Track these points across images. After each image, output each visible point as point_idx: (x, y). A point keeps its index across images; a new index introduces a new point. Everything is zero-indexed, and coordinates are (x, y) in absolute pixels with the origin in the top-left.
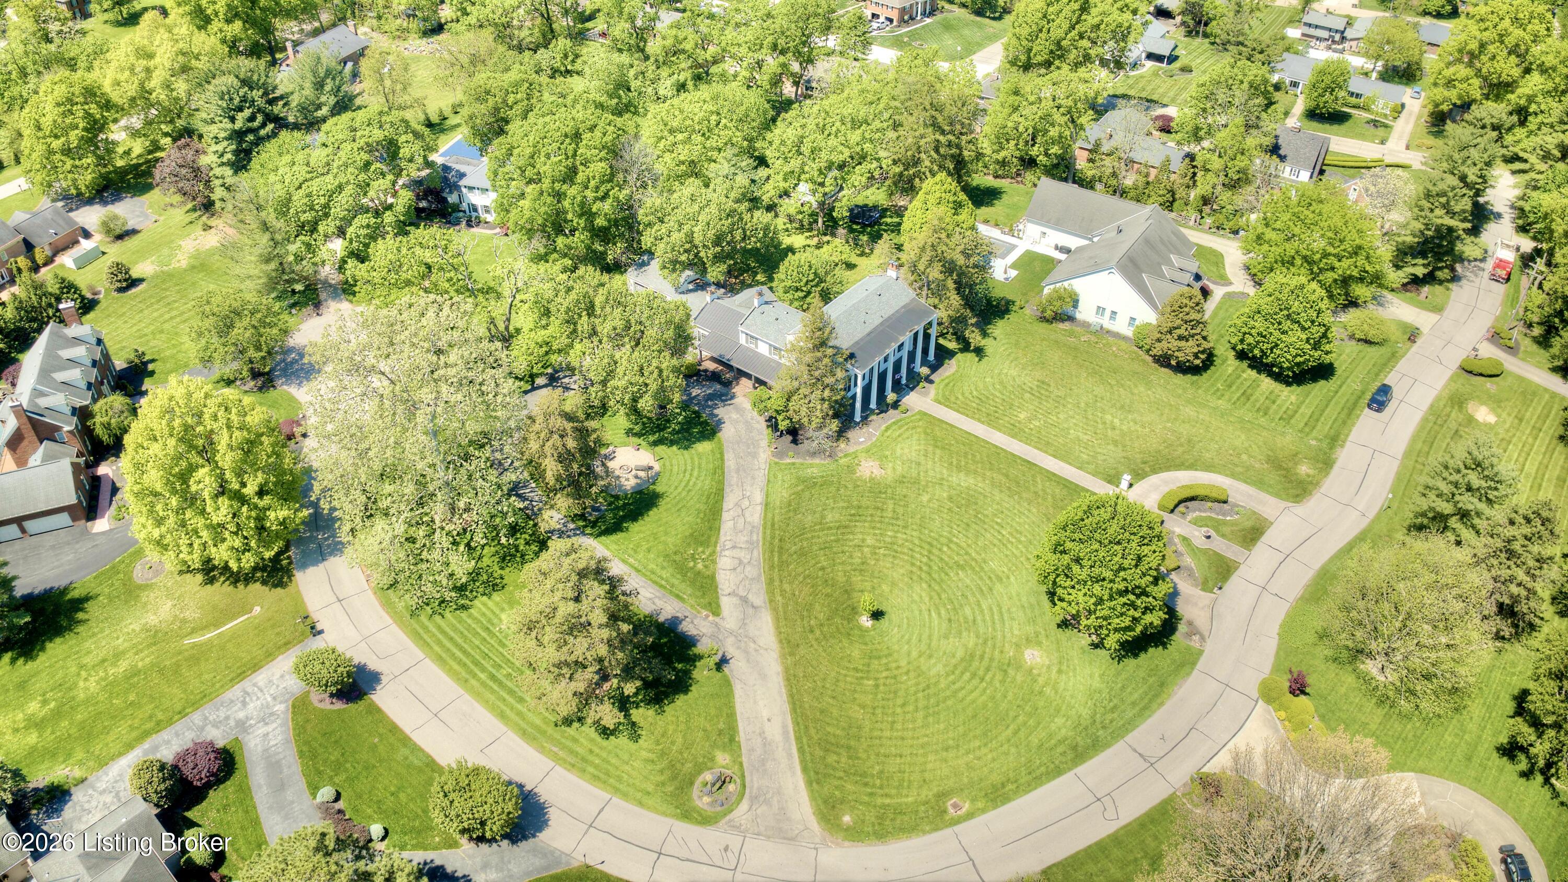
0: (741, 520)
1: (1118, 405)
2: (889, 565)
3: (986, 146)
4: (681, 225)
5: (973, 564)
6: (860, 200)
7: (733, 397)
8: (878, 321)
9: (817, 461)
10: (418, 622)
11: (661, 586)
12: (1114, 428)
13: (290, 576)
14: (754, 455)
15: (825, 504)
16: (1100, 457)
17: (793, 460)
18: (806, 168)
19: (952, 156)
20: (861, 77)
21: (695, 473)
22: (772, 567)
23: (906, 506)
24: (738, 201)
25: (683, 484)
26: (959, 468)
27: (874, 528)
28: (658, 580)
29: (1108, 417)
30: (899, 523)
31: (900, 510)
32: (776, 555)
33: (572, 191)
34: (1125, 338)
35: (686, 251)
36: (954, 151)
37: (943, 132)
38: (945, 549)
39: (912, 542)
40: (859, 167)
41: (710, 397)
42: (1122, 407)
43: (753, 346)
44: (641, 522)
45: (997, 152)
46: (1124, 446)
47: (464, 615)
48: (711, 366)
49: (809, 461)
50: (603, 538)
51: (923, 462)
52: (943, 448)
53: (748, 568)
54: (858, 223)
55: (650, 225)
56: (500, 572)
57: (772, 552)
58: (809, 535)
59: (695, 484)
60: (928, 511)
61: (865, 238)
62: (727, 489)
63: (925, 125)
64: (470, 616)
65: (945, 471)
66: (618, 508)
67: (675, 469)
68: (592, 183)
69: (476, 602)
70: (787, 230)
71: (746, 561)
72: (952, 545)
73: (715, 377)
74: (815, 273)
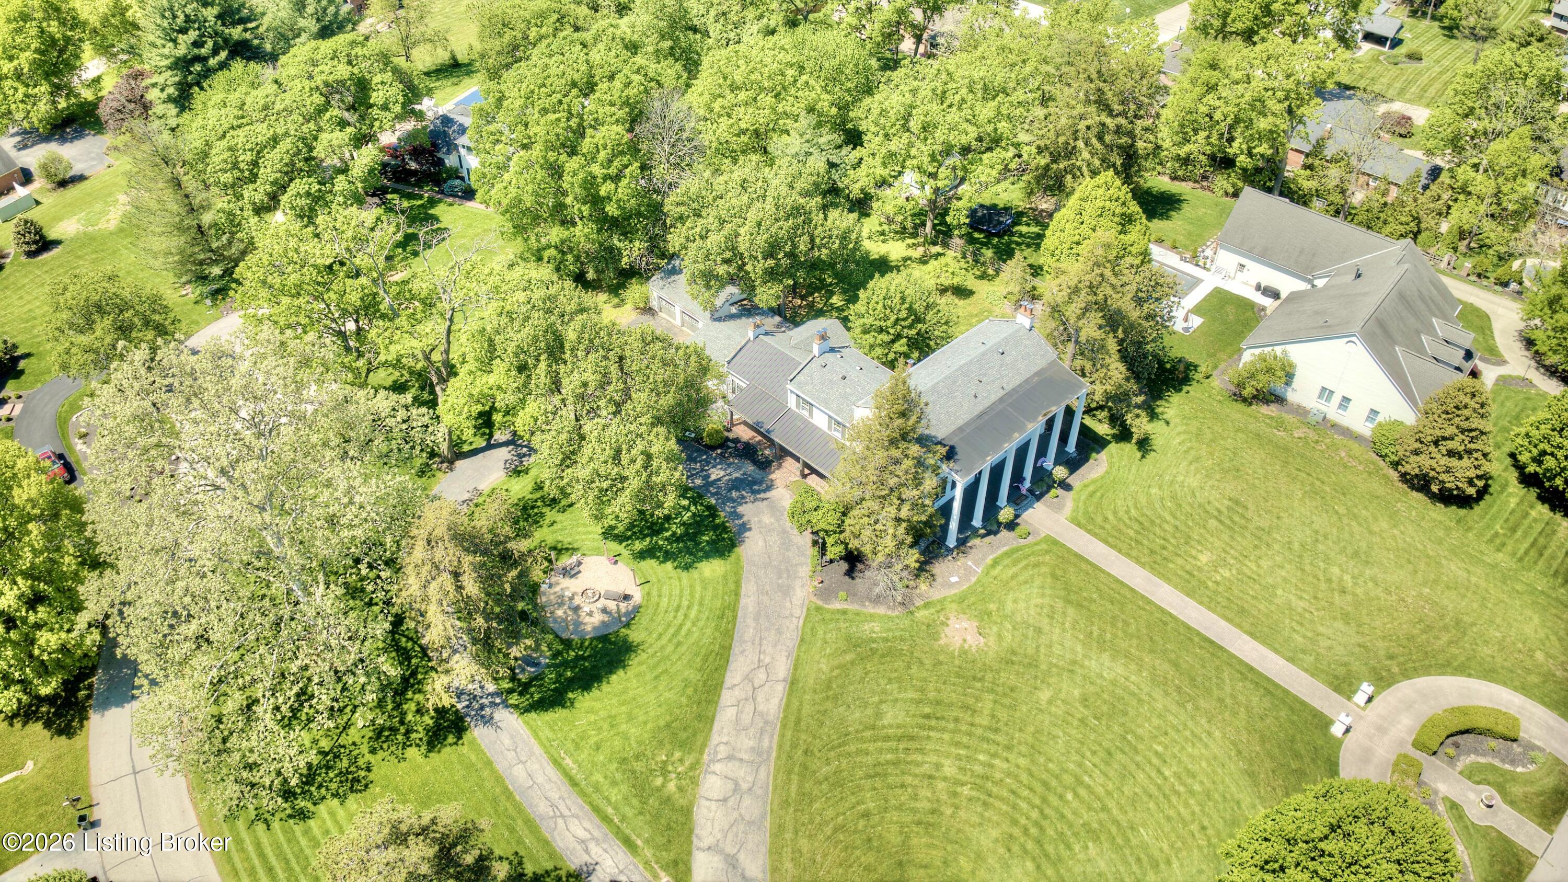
0: (749, 708)
1: (1349, 550)
2: (975, 819)
3: (1166, 138)
4: (722, 222)
5: (1114, 830)
6: (987, 198)
7: (769, 488)
8: (994, 397)
9: (881, 610)
10: (233, 829)
11: (606, 819)
12: (1343, 591)
13: (83, 718)
14: (786, 591)
15: (884, 692)
16: (1324, 643)
17: (845, 606)
18: (913, 152)
19: (1120, 147)
20: (1002, 30)
21: (693, 614)
22: (785, 804)
23: (1013, 708)
24: (806, 194)
25: (672, 631)
26: (1102, 645)
27: (957, 744)
28: (602, 804)
29: (1335, 570)
30: (999, 738)
31: (1003, 715)
32: (795, 778)
33: (573, 164)
34: (1358, 438)
35: (727, 261)
36: (1125, 140)
37: (1111, 113)
38: (1069, 796)
39: (1016, 777)
40: (988, 155)
41: (736, 484)
42: (1356, 554)
43: (805, 413)
44: (595, 693)
45: (1179, 144)
46: (1359, 625)
47: (297, 828)
48: (744, 434)
49: (870, 609)
50: (533, 715)
51: (1046, 628)
52: (1079, 606)
53: (747, 801)
54: (981, 231)
55: (682, 218)
56: (369, 757)
57: (789, 772)
58: (852, 748)
59: (689, 632)
60: (1047, 719)
61: (988, 253)
62: (736, 649)
63: (1087, 102)
64: (307, 832)
65: (1079, 648)
66: (565, 664)
67: (664, 602)
68: (602, 155)
69: (322, 808)
70: (883, 233)
71: (745, 786)
72: (1082, 792)
73: (747, 452)
74: (910, 309)
